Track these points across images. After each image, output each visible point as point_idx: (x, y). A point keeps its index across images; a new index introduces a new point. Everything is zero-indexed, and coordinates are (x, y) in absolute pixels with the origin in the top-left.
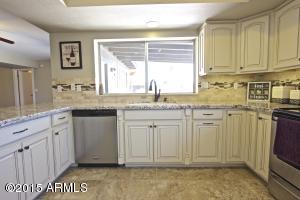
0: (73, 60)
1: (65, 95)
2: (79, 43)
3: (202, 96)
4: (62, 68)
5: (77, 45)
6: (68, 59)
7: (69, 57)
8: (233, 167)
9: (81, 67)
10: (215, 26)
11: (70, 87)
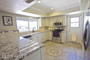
0: (9, 22)
2: (11, 17)
3: (40, 30)
4: (4, 25)
6: (7, 22)
9: (12, 25)
11: (8, 31)
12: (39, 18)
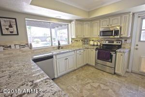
0: (11, 29)
1: (7, 52)
2: (15, 19)
3: (73, 45)
4: (2, 34)
5: (14, 20)
7: (8, 27)
8: (85, 66)
9: (18, 34)
10: (78, 22)
11: (10, 46)
12: (70, 21)
